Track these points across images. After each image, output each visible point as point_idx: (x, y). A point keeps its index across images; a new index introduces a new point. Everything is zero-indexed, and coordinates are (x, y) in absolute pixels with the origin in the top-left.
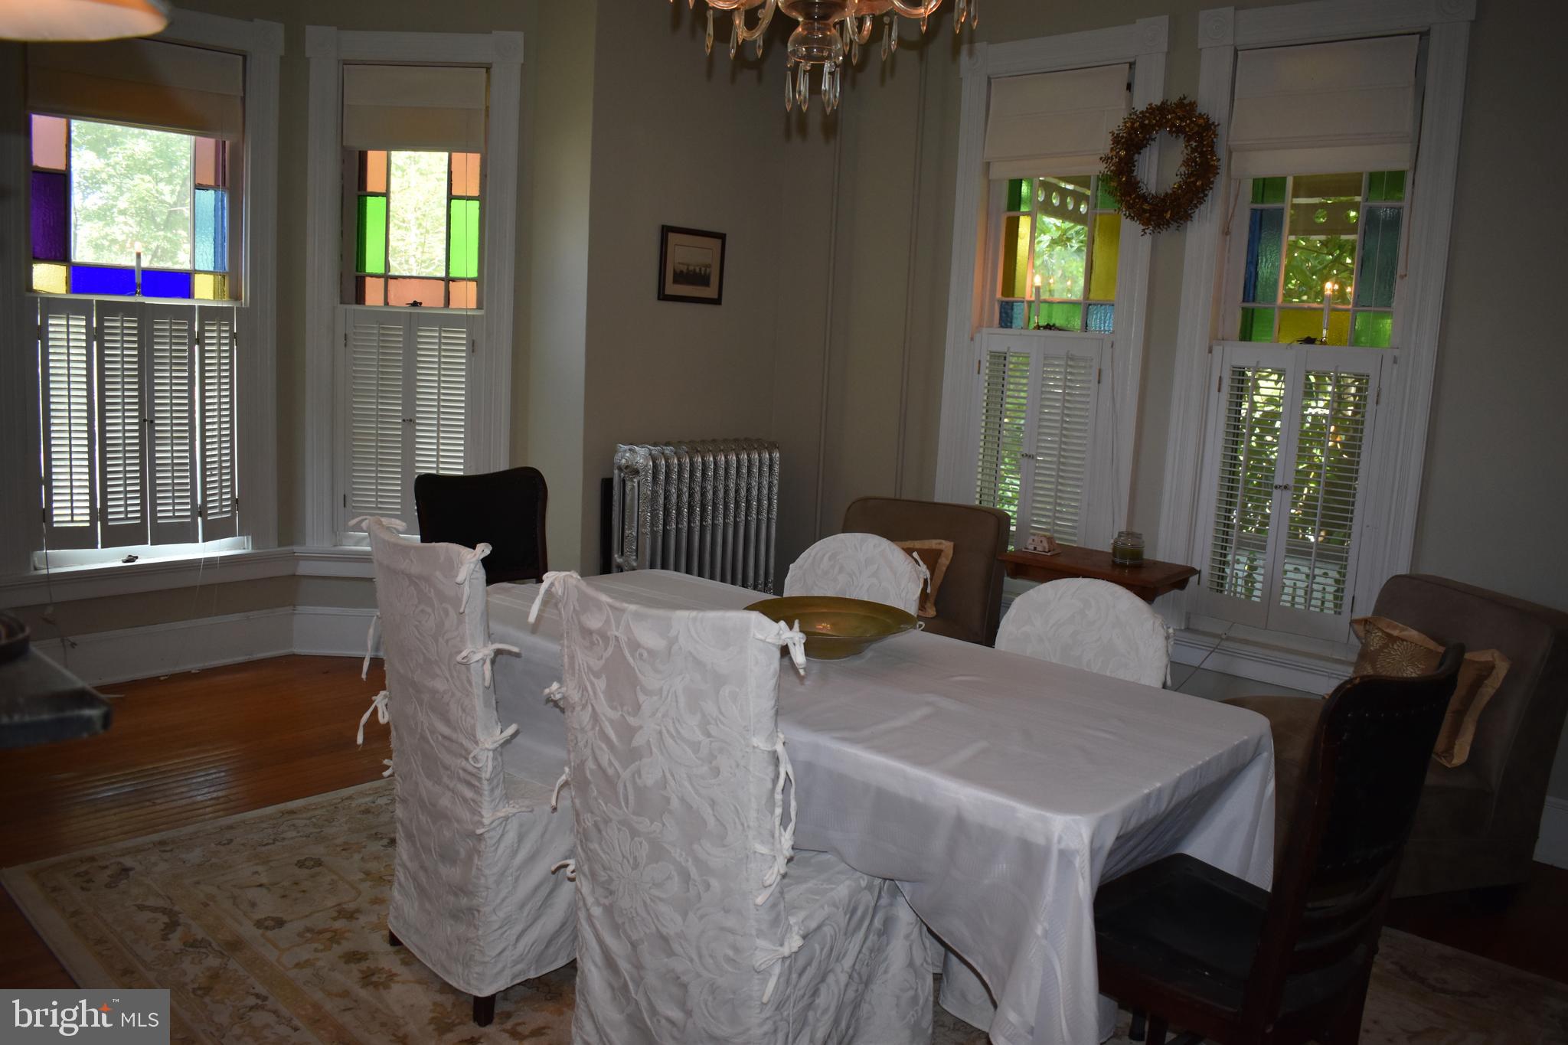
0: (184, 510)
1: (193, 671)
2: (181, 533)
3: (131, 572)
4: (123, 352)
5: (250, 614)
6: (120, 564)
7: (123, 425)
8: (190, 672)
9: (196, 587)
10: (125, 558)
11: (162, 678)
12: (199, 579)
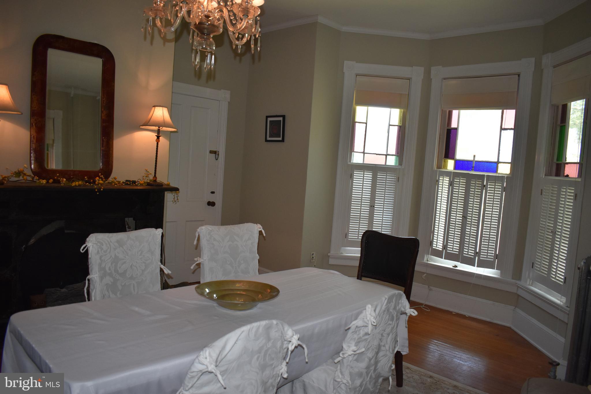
0: (471, 253)
1: (467, 316)
2: (470, 262)
3: (454, 271)
4: (460, 190)
5: (495, 303)
6: (451, 267)
7: (457, 217)
8: (465, 315)
9: (472, 283)
10: (454, 265)
11: (453, 313)
12: (473, 281)
